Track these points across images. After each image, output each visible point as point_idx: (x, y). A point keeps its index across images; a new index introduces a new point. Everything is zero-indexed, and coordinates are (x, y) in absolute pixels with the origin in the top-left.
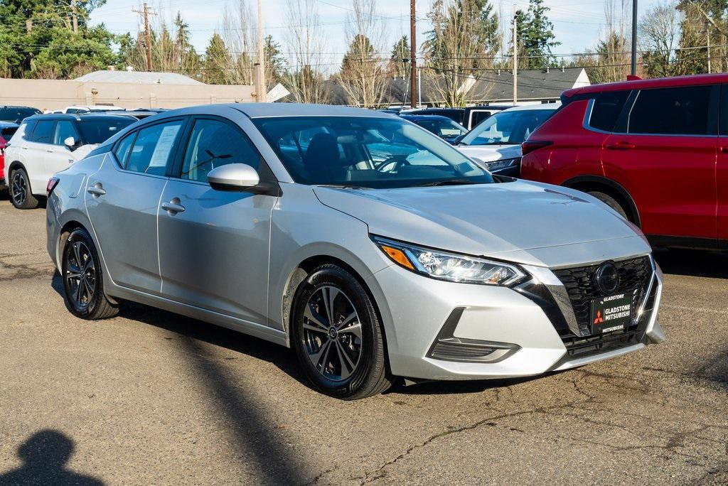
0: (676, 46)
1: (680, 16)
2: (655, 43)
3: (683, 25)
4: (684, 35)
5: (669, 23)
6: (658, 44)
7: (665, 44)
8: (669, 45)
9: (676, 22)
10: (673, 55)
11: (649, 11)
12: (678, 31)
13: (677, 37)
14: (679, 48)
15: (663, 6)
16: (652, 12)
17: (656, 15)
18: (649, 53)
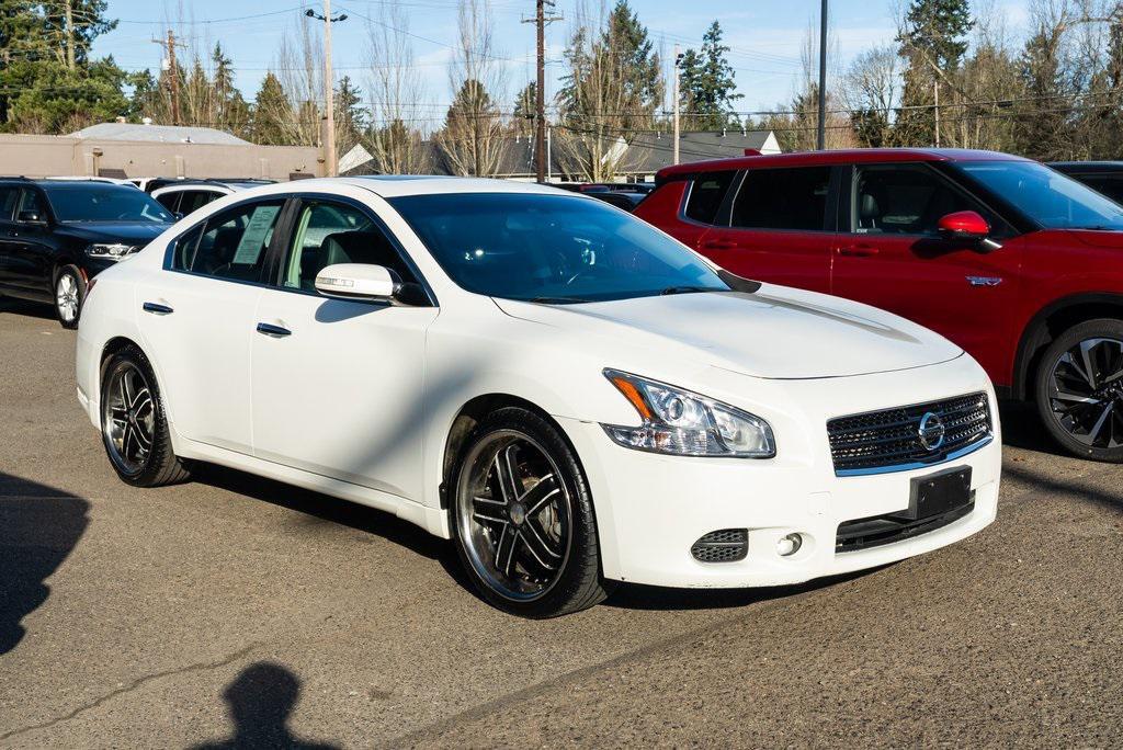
0: (896, 103)
1: (902, 65)
2: (868, 99)
3: (907, 75)
4: (906, 89)
5: (888, 72)
6: (873, 101)
7: (882, 101)
8: (887, 102)
9: (896, 72)
10: (892, 118)
11: (861, 56)
12: (900, 82)
13: (899, 92)
14: (900, 106)
15: (879, 49)
16: (866, 57)
17: (871, 60)
18: (860, 112)
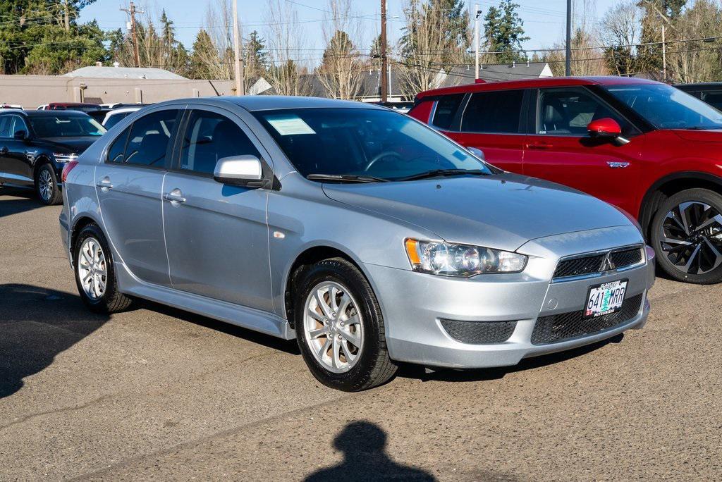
0: (637, 41)
1: (640, 13)
2: (617, 39)
3: (643, 21)
4: (644, 31)
5: (631, 19)
6: (620, 40)
7: (627, 40)
8: (630, 40)
9: (636, 19)
10: (634, 51)
11: (611, 8)
12: (639, 28)
13: (638, 33)
14: (639, 43)
15: (625, 4)
16: (615, 9)
17: (619, 12)
18: (611, 48)
